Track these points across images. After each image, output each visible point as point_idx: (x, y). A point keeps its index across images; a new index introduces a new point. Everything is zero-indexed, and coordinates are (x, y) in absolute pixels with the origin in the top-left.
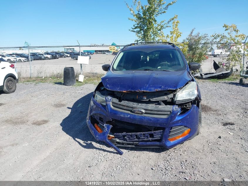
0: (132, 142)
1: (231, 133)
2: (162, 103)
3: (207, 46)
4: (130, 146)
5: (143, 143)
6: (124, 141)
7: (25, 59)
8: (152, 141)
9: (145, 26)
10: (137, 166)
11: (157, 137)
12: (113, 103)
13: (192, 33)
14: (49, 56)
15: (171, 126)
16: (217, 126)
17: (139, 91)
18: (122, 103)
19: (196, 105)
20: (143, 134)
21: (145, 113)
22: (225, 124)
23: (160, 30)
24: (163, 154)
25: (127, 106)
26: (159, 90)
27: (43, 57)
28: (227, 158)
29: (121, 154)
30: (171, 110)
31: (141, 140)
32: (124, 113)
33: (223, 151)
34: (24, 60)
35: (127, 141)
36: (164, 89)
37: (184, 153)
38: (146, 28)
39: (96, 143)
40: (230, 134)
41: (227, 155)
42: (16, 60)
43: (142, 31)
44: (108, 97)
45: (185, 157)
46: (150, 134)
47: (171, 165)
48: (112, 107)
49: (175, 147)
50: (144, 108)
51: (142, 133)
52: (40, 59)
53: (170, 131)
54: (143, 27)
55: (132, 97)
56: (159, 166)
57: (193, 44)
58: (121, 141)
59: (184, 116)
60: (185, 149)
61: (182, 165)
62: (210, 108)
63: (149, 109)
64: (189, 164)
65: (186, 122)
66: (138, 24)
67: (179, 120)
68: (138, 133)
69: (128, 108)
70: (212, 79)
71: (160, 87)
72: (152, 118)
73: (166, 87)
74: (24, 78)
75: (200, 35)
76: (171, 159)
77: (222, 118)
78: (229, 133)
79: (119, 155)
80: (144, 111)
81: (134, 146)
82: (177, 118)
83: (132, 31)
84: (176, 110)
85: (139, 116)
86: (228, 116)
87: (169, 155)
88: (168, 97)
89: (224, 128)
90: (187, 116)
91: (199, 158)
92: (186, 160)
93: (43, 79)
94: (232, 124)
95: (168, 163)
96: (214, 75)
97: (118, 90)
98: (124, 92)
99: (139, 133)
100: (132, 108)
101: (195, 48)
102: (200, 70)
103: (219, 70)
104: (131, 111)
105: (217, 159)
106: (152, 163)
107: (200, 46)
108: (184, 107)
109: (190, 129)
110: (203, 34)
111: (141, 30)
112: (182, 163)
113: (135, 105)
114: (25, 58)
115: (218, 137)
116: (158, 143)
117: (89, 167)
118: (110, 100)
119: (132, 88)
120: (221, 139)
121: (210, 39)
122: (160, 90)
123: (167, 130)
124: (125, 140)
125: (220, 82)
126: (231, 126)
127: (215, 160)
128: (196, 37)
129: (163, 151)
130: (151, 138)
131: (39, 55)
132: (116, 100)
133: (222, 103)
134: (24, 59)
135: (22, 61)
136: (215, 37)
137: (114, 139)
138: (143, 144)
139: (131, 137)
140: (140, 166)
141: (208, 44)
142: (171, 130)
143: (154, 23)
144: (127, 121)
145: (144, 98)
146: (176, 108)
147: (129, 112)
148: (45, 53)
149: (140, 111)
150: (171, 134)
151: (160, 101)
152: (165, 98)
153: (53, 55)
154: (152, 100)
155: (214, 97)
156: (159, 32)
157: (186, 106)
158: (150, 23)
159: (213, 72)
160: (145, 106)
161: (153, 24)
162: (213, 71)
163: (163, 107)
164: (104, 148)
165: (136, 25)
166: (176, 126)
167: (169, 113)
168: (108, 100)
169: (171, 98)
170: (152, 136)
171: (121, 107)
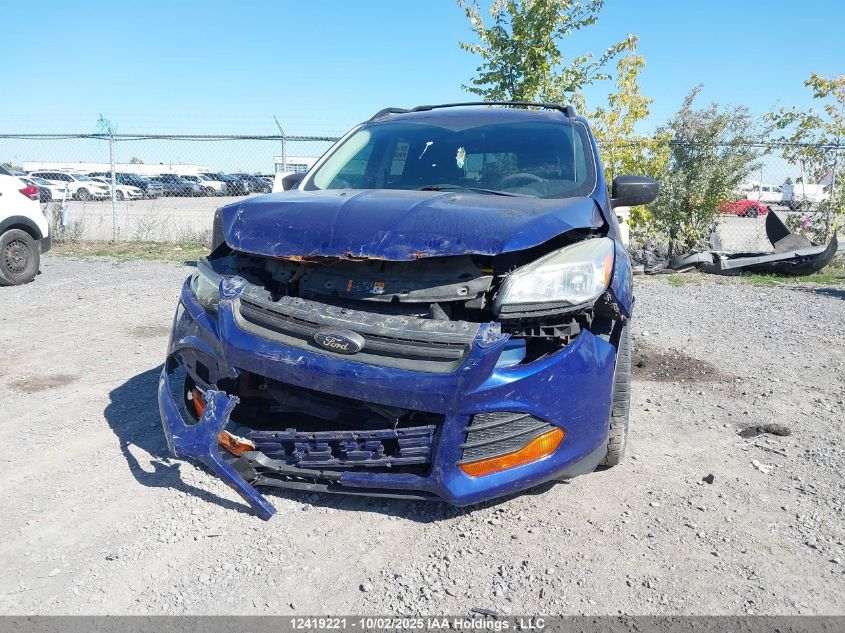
0: (318, 473)
1: (762, 467)
2: (440, 312)
3: (744, 153)
4: (309, 487)
5: (358, 475)
6: (289, 463)
7: (135, 191)
8: (396, 469)
9: (520, 74)
10: (306, 568)
11: (413, 452)
12: (244, 302)
13: (689, 102)
14: (217, 185)
15: (470, 410)
16: (715, 435)
17: (350, 256)
18: (279, 304)
19: (606, 338)
20: (356, 437)
21: (365, 350)
22: (749, 432)
23: (570, 89)
24: (440, 529)
25: (297, 319)
26: (427, 255)
27: (196, 188)
28: (710, 567)
29: (264, 513)
30: (470, 340)
31: (350, 463)
32: (284, 348)
33: (702, 534)
34: (132, 193)
35: (298, 466)
36: (449, 250)
37: (530, 532)
38: (521, 80)
39: (195, 466)
40: (757, 468)
41: (715, 554)
42: (105, 191)
43: (507, 91)
44: (232, 281)
45: (529, 546)
46: (385, 442)
47: (452, 578)
48: (239, 318)
49: (503, 506)
50: (360, 329)
51: (352, 432)
52: (187, 192)
53: (467, 433)
54: (511, 76)
55: (330, 285)
56: (396, 576)
57: (692, 145)
58: (275, 465)
59: (530, 374)
60: (544, 515)
61: (498, 578)
62: (710, 371)
63: (382, 332)
64: (532, 578)
65: (538, 397)
66: (493, 66)
67: (509, 387)
68: (339, 435)
69: (298, 328)
70: (754, 276)
71: (436, 245)
72: (390, 369)
73: (459, 242)
74: (90, 243)
75: (720, 111)
76: (464, 553)
77: (748, 407)
78: (757, 463)
79: (256, 521)
80: (359, 341)
81: (324, 488)
82: (495, 376)
83: (471, 90)
84: (490, 341)
85: (339, 360)
86: (774, 403)
87: (463, 536)
88: (466, 287)
89: (743, 443)
90: (547, 373)
91: (586, 557)
92: (524, 563)
93: (151, 248)
94: (779, 432)
95: (444, 568)
96: (762, 260)
97: (271, 250)
98: (293, 258)
99: (344, 432)
100: (315, 325)
101: (700, 159)
102: (712, 242)
103: (786, 242)
104: (311, 341)
105: (666, 569)
106: (375, 561)
107: (719, 152)
108: (543, 334)
109: (563, 429)
110: (731, 109)
111: (503, 86)
112: (500, 574)
113: (327, 313)
114: (137, 189)
115: (704, 479)
116: (416, 481)
117: (107, 559)
118: (238, 290)
119: (325, 246)
120: (714, 488)
121: (758, 128)
122: (431, 253)
123: (450, 423)
124: (292, 460)
125: (782, 284)
126: (772, 438)
127: (652, 570)
128: (706, 116)
129: (446, 517)
130: (390, 458)
131: (186, 182)
132: (259, 294)
133: (767, 355)
134: (131, 189)
135: (126, 195)
136: (778, 120)
137: (249, 455)
138: (359, 482)
139: (315, 449)
140: (318, 570)
141: (751, 144)
142: (471, 428)
143: (549, 60)
144: (294, 382)
145: (375, 288)
146: (492, 333)
147: (304, 344)
148: (206, 174)
149: (345, 341)
150: (467, 445)
151: (433, 303)
152: (457, 291)
153: (229, 182)
154: (407, 298)
155: (742, 334)
156: (569, 95)
157: (550, 332)
158: (536, 61)
159: (762, 249)
160: (367, 322)
161: (545, 65)
162: (765, 245)
163: (438, 327)
164: (215, 488)
165: (487, 70)
166: (493, 410)
167: (462, 352)
168: (227, 292)
169: (480, 294)
170: (392, 447)
171: (273, 320)
